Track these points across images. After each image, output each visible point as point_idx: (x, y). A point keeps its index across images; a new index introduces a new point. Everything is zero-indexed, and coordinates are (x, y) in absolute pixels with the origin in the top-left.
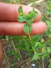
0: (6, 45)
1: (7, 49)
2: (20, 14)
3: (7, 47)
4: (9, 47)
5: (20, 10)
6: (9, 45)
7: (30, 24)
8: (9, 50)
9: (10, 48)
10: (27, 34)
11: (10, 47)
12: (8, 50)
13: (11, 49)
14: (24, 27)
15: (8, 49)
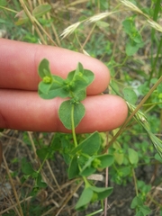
0: (11, 138)
1: (13, 150)
2: (45, 78)
3: (14, 145)
4: (20, 144)
5: (45, 70)
6: (19, 140)
7: (79, 101)
8: (20, 155)
9: (23, 148)
10: (69, 128)
11: (24, 144)
12: (17, 156)
13: (26, 150)
14: (61, 109)
15: (18, 150)
